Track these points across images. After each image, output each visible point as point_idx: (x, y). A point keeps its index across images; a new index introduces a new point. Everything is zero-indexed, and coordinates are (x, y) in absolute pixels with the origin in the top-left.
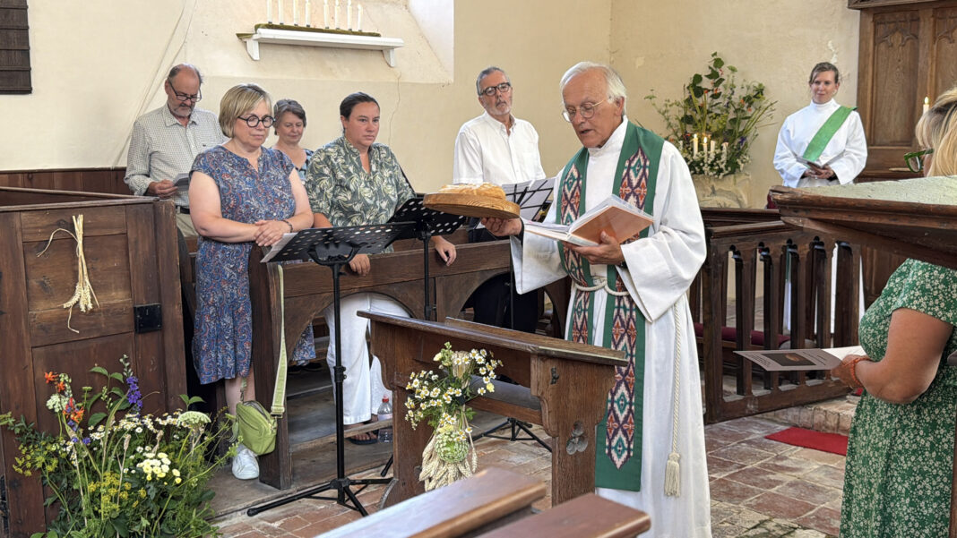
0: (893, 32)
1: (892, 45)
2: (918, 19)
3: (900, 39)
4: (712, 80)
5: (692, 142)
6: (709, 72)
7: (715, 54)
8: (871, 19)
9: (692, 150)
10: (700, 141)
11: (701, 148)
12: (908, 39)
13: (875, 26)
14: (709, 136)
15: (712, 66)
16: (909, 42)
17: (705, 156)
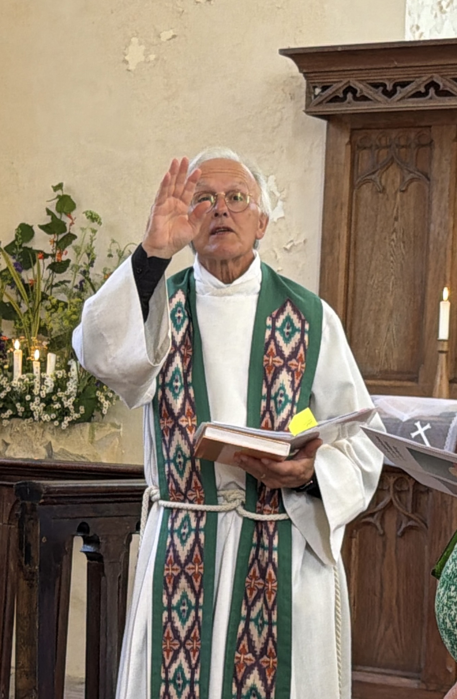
0: (386, 166)
1: (383, 190)
2: (431, 144)
3: (398, 180)
4: (52, 237)
5: (11, 354)
6: (47, 220)
7: (60, 186)
8: (347, 140)
9: (11, 369)
10: (26, 353)
11: (27, 367)
12: (412, 180)
13: (353, 153)
14: (45, 343)
15: (53, 210)
16: (414, 184)
17: (37, 383)
